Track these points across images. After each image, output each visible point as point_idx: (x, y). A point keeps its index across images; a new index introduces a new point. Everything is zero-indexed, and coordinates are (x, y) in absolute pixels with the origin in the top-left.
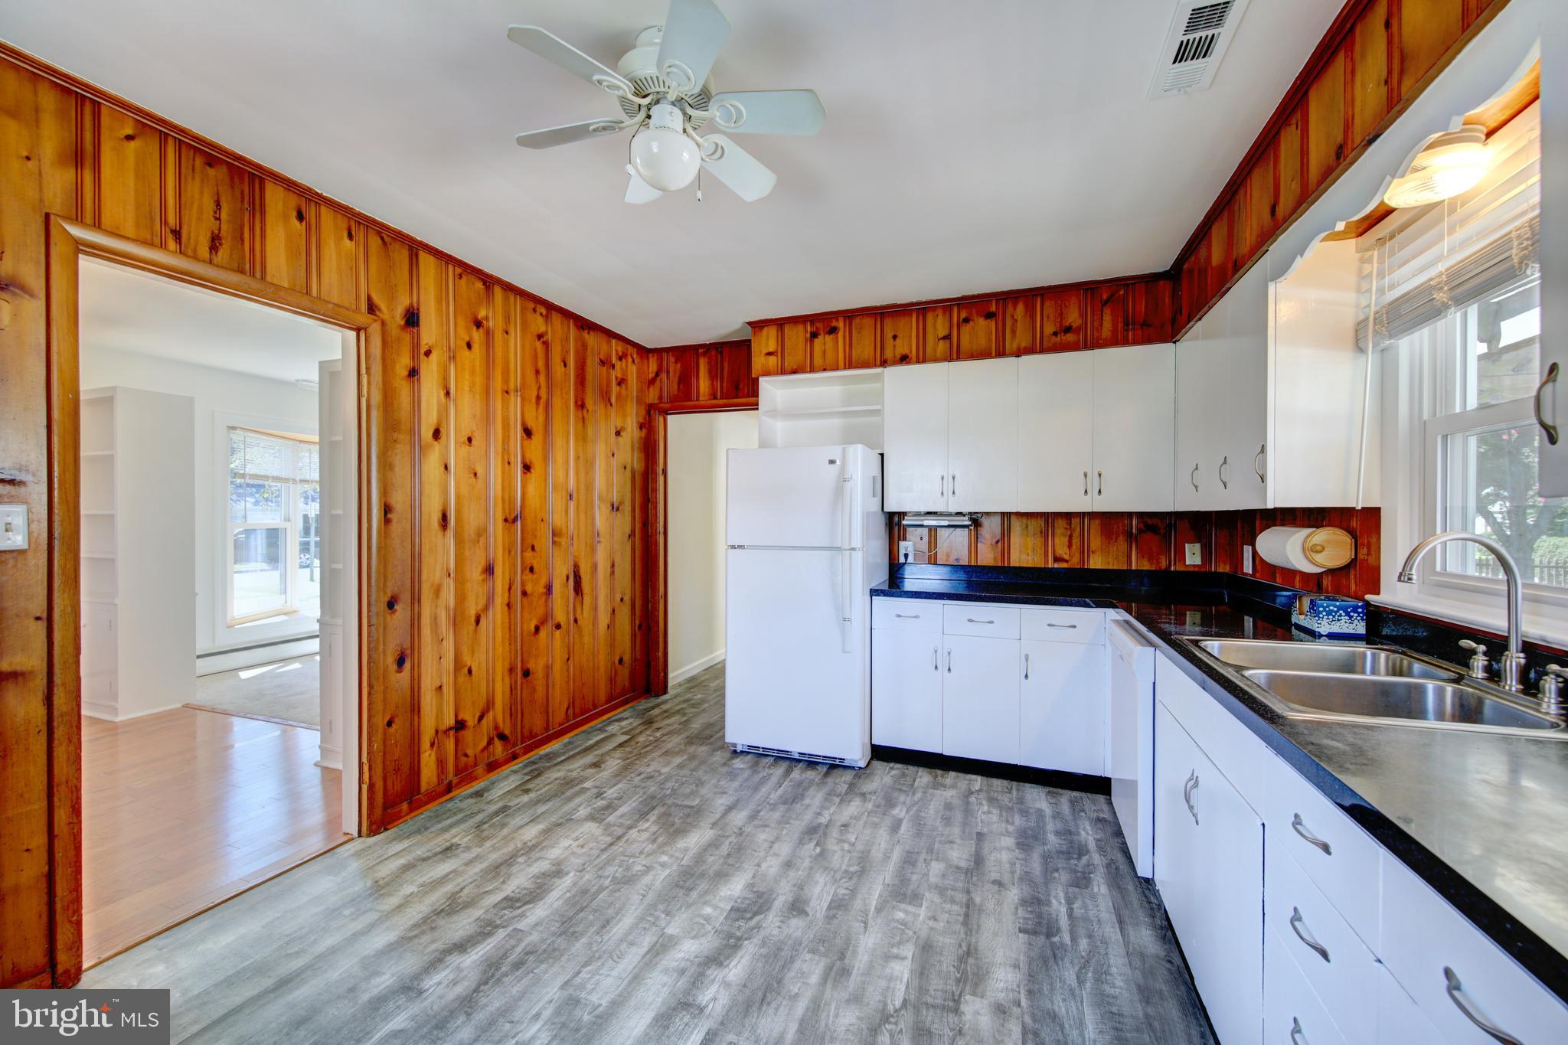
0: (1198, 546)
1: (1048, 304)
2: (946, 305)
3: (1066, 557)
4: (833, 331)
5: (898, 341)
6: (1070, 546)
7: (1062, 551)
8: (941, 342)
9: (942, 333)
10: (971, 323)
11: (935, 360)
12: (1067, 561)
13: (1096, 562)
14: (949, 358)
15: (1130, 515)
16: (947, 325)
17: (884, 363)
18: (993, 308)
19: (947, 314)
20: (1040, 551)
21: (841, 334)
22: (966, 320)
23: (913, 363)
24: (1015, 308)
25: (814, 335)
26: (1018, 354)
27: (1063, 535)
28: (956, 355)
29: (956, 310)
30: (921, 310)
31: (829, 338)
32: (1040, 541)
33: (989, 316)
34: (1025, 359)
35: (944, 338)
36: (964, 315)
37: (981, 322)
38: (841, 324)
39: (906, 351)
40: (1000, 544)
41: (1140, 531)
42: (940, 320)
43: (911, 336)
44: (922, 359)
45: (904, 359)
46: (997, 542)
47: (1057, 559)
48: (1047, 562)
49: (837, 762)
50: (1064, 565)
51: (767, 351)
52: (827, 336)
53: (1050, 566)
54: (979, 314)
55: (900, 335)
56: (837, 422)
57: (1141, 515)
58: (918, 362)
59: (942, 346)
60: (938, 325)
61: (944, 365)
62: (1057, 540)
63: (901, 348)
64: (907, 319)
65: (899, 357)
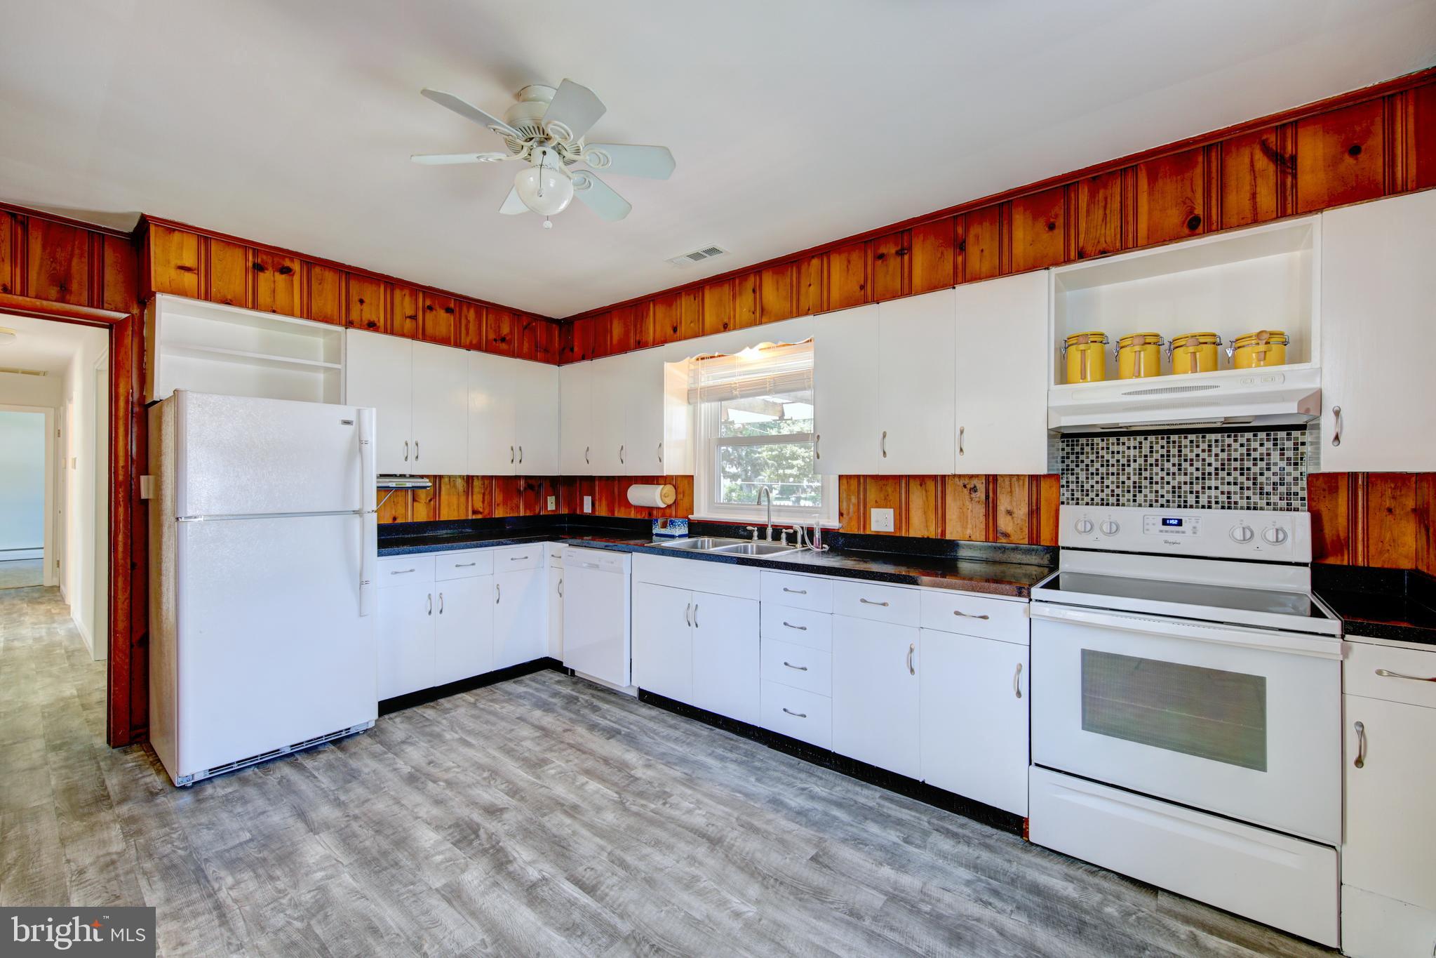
0: (554, 497)
1: (490, 316)
2: (414, 289)
3: (481, 510)
4: (286, 271)
5: (365, 307)
6: (483, 502)
7: (479, 505)
8: (408, 320)
9: (409, 312)
10: (434, 312)
11: (403, 335)
12: (481, 513)
13: (499, 513)
14: (414, 337)
15: (519, 477)
16: (414, 306)
17: (349, 324)
18: (452, 305)
19: (414, 297)
20: (463, 507)
21: (296, 279)
22: (431, 308)
23: (381, 332)
24: (468, 311)
25: (259, 268)
26: (469, 347)
27: (479, 493)
28: (420, 334)
29: (421, 295)
30: (391, 284)
31: (280, 278)
32: (463, 499)
33: (449, 310)
34: (473, 353)
35: (410, 317)
36: (428, 303)
37: (442, 314)
38: (296, 266)
39: (374, 318)
40: (432, 502)
41: (525, 489)
42: (407, 299)
43: (378, 306)
44: (390, 330)
45: (371, 326)
46: (430, 500)
47: (475, 512)
48: (467, 515)
49: (344, 734)
50: (480, 517)
51: (180, 263)
52: (277, 274)
53: (470, 518)
54: (442, 307)
55: (367, 300)
56: (251, 368)
57: (527, 478)
58: (386, 332)
59: (409, 324)
60: (405, 305)
61: (409, 341)
62: (474, 496)
63: (369, 314)
64: (374, 288)
65: (366, 322)
